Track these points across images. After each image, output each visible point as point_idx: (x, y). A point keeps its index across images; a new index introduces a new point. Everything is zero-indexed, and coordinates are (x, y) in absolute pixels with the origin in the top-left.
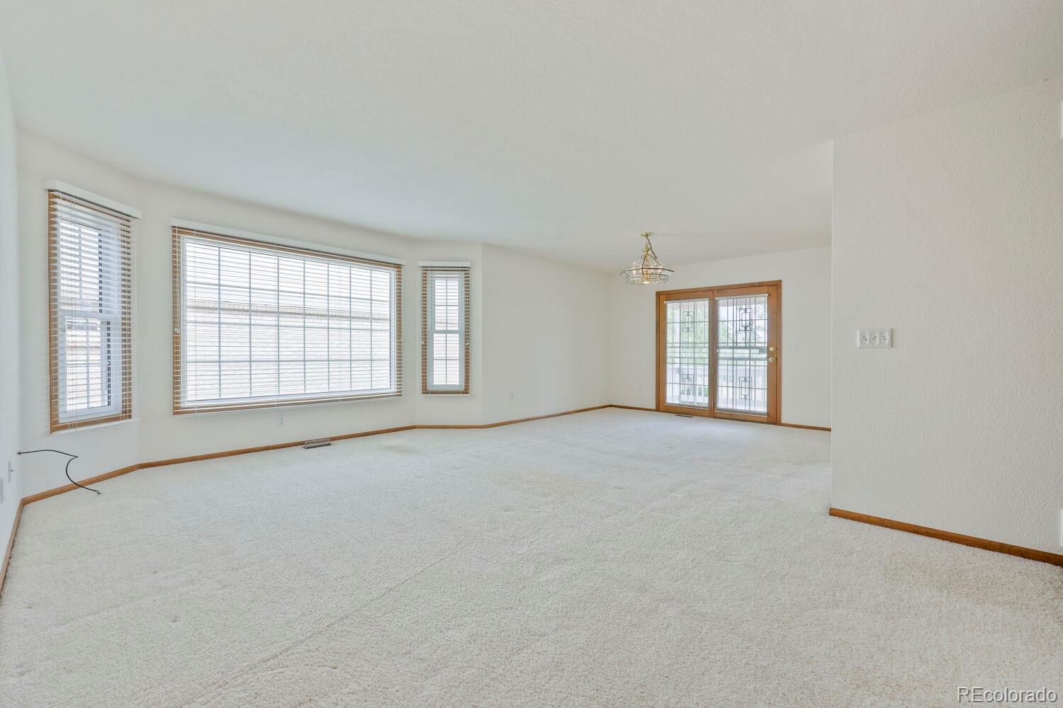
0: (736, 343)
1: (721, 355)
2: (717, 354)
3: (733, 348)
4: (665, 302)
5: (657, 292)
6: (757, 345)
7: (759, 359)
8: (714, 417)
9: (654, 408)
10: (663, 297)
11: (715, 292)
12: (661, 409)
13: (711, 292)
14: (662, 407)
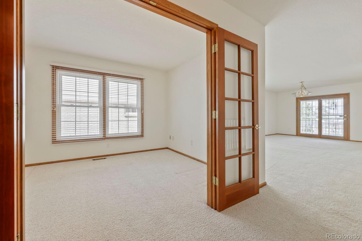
0: (330, 114)
1: (323, 118)
2: (322, 117)
3: (328, 115)
4: (300, 101)
5: (296, 98)
6: (338, 114)
7: (340, 119)
8: (321, 138)
9: (296, 135)
10: (298, 100)
11: (321, 97)
12: (298, 135)
13: (319, 97)
14: (298, 134)
